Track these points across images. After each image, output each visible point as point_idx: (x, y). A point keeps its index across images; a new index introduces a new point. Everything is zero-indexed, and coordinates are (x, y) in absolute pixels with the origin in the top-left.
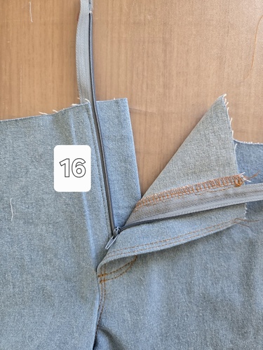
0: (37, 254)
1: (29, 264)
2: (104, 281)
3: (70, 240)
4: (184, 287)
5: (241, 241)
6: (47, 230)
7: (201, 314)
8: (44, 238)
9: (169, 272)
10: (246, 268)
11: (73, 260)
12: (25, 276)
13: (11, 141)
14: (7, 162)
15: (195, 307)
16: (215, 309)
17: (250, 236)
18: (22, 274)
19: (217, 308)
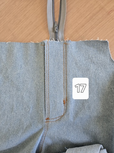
0: (20, 104)
1: (15, 108)
2: (48, 122)
3: (35, 100)
6: (26, 95)
8: (23, 98)
11: (35, 110)
12: (13, 113)
13: (16, 52)
14: (13, 61)
18: (11, 112)
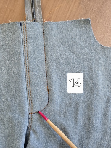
4: (73, 119)
5: (103, 97)
7: (81, 134)
9: (66, 112)
10: (105, 111)
15: (78, 130)
16: (88, 132)
17: (108, 95)
19: (89, 131)
